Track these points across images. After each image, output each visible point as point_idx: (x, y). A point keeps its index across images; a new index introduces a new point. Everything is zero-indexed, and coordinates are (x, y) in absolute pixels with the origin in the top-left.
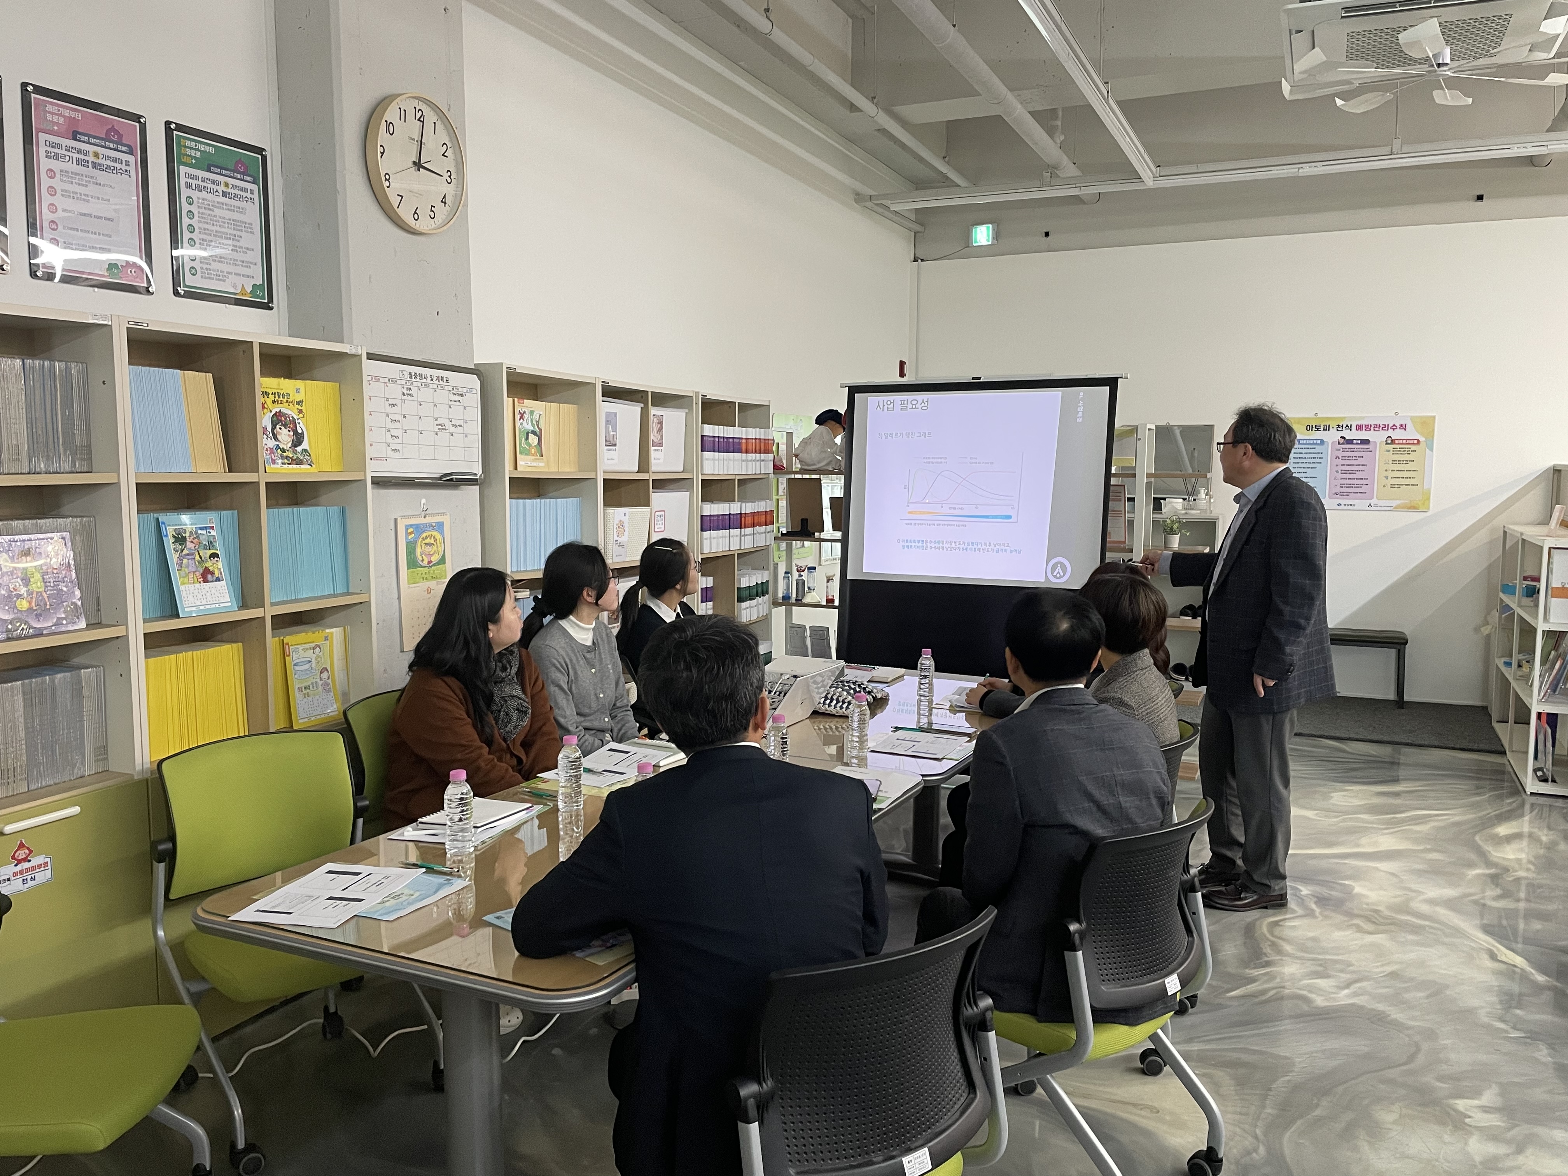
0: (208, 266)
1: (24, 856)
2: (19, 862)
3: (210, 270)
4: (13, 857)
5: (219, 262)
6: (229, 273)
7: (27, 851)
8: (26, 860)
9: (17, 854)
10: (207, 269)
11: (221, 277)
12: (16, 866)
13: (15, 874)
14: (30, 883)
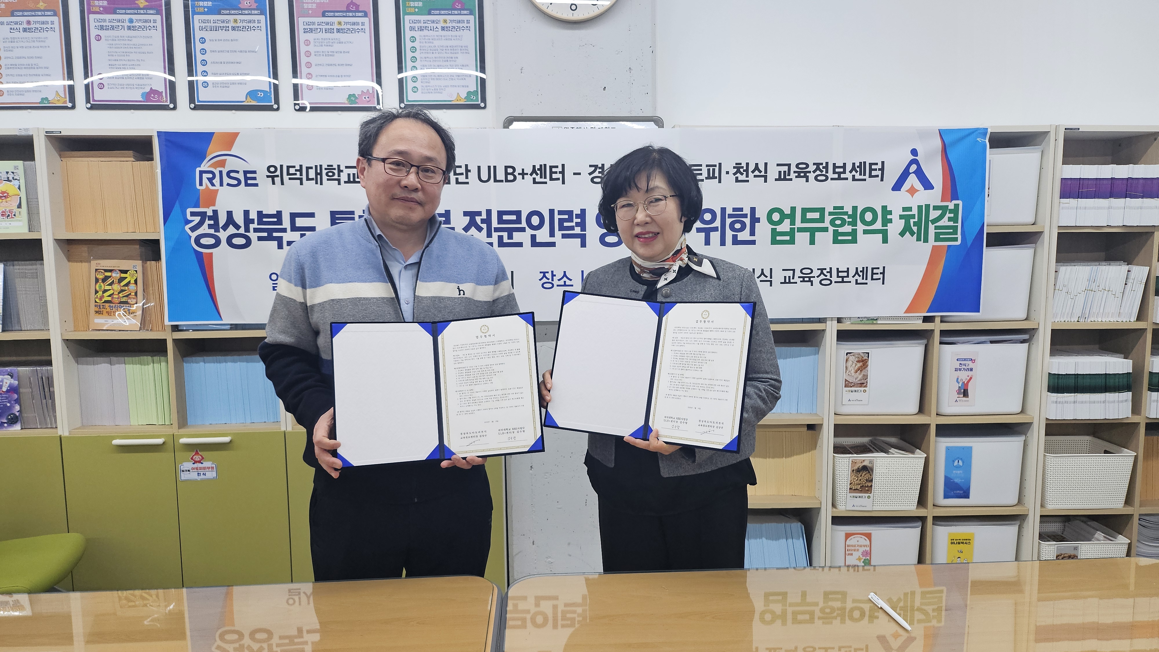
0: (428, 84)
1: (199, 460)
2: (195, 462)
3: (429, 86)
4: (192, 459)
5: (437, 79)
6: (446, 86)
7: (200, 457)
8: (200, 462)
9: (194, 457)
10: (426, 86)
11: (439, 91)
12: (194, 464)
13: (193, 469)
14: (202, 477)
